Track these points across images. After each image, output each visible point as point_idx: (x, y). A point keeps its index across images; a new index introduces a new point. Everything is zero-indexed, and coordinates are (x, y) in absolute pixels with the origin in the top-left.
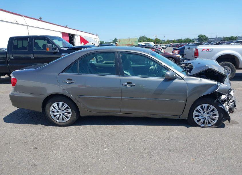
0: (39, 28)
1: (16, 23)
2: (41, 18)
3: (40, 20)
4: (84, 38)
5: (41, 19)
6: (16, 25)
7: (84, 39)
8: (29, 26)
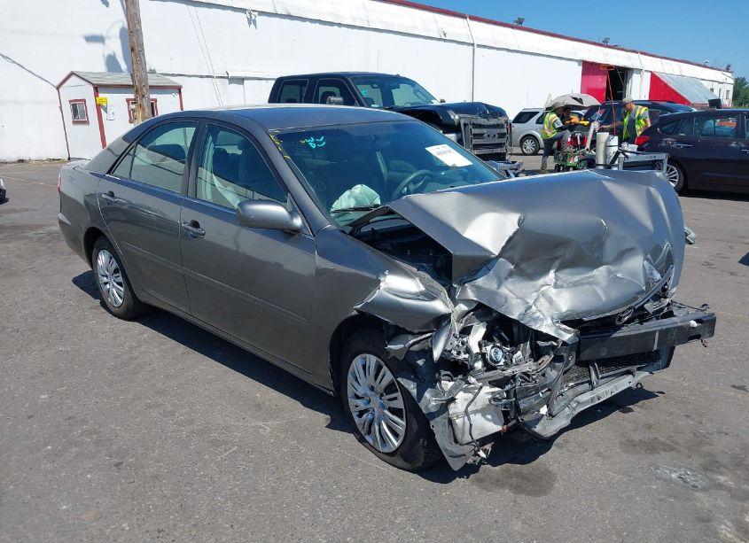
0: (508, 50)
1: (443, 37)
2: (520, 21)
3: (519, 25)
4: (665, 79)
5: (521, 23)
6: (442, 43)
7: (666, 85)
8: (479, 46)
